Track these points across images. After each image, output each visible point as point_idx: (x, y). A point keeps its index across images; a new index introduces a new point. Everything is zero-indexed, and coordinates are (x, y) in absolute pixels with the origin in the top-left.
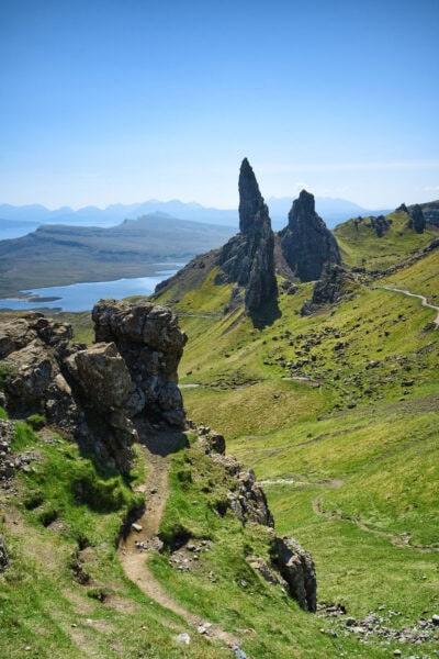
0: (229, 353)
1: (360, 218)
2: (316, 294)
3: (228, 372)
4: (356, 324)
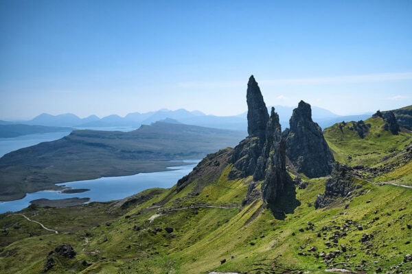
0: (254, 241)
1: (344, 122)
2: (328, 189)
3: (265, 262)
4: (374, 216)
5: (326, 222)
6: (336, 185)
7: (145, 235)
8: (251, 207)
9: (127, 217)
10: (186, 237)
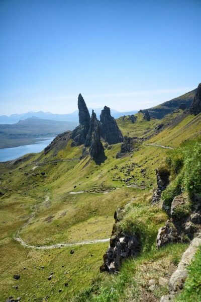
0: (88, 176)
1: (124, 116)
2: (122, 149)
3: (97, 185)
4: (145, 161)
5: (123, 165)
6: (126, 147)
7: (31, 177)
8: (85, 160)
9: (20, 169)
10: (52, 176)
